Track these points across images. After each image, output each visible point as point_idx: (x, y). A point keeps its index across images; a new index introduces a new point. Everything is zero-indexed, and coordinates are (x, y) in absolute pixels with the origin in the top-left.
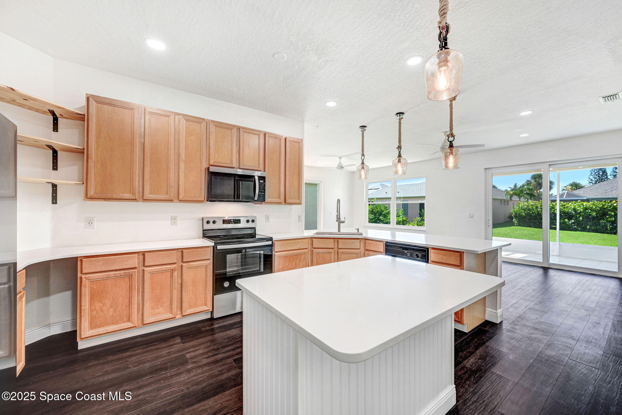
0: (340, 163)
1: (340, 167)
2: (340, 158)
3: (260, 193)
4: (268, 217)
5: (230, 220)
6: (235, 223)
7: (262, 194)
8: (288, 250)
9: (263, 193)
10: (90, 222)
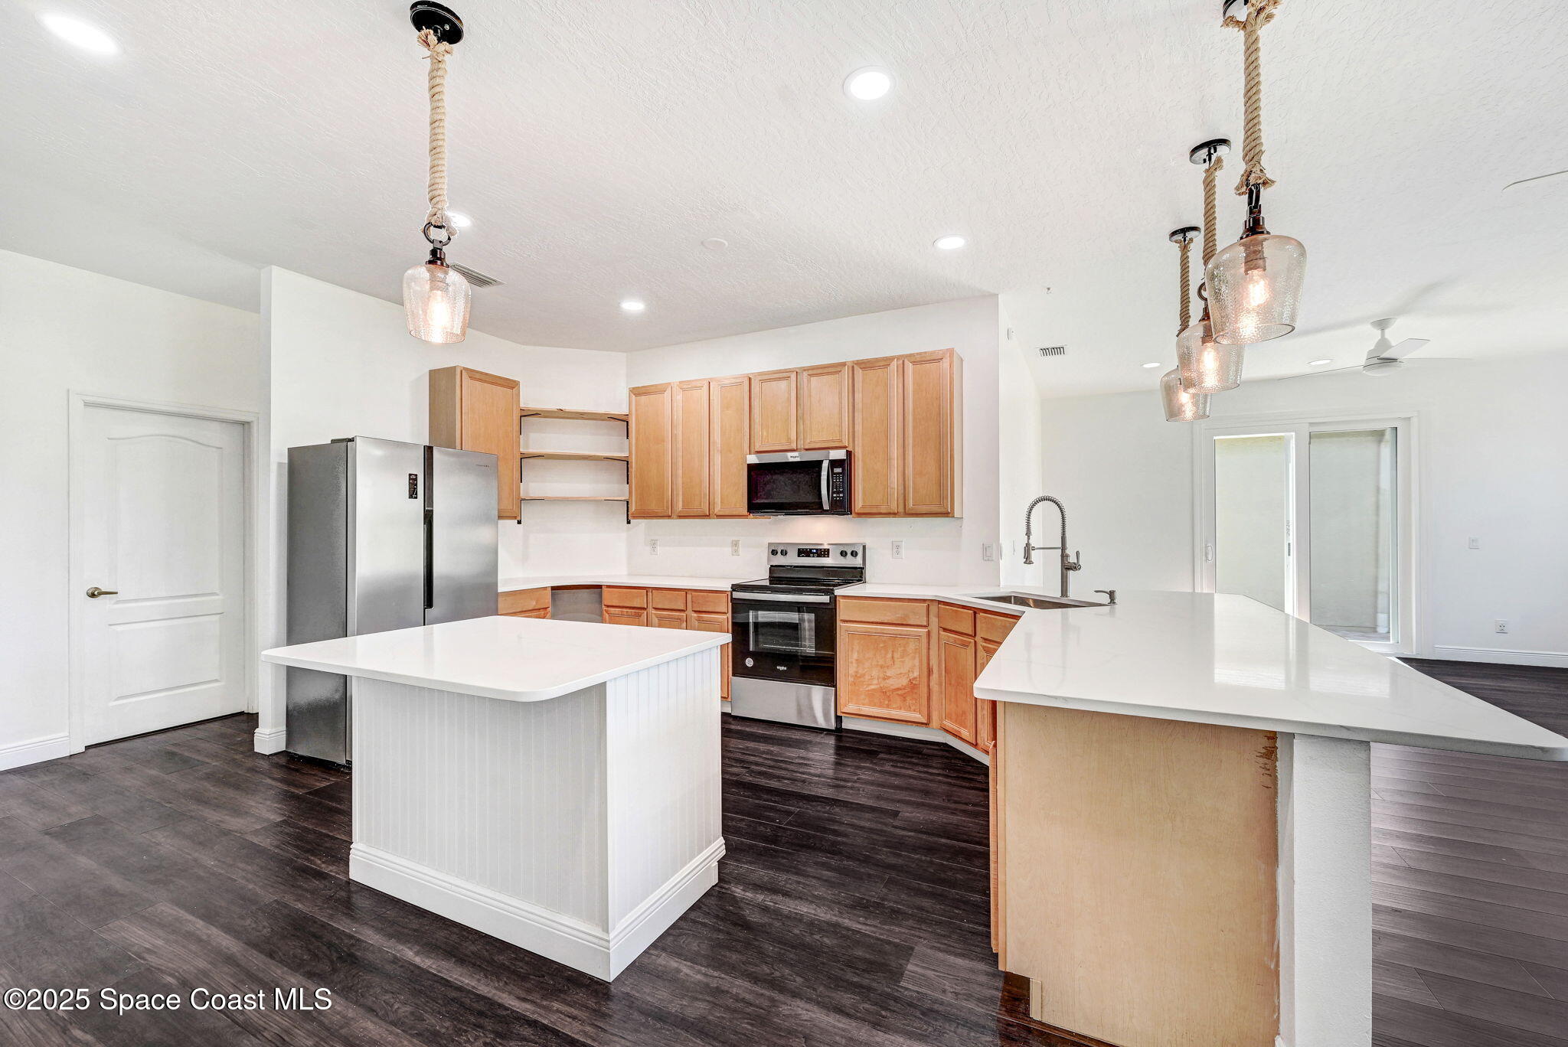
0: (1383, 343)
1: (1375, 361)
2: (1382, 324)
3: (835, 495)
4: (898, 547)
5: (811, 550)
6: (819, 556)
7: (840, 497)
8: (872, 623)
9: (841, 495)
10: (653, 544)
